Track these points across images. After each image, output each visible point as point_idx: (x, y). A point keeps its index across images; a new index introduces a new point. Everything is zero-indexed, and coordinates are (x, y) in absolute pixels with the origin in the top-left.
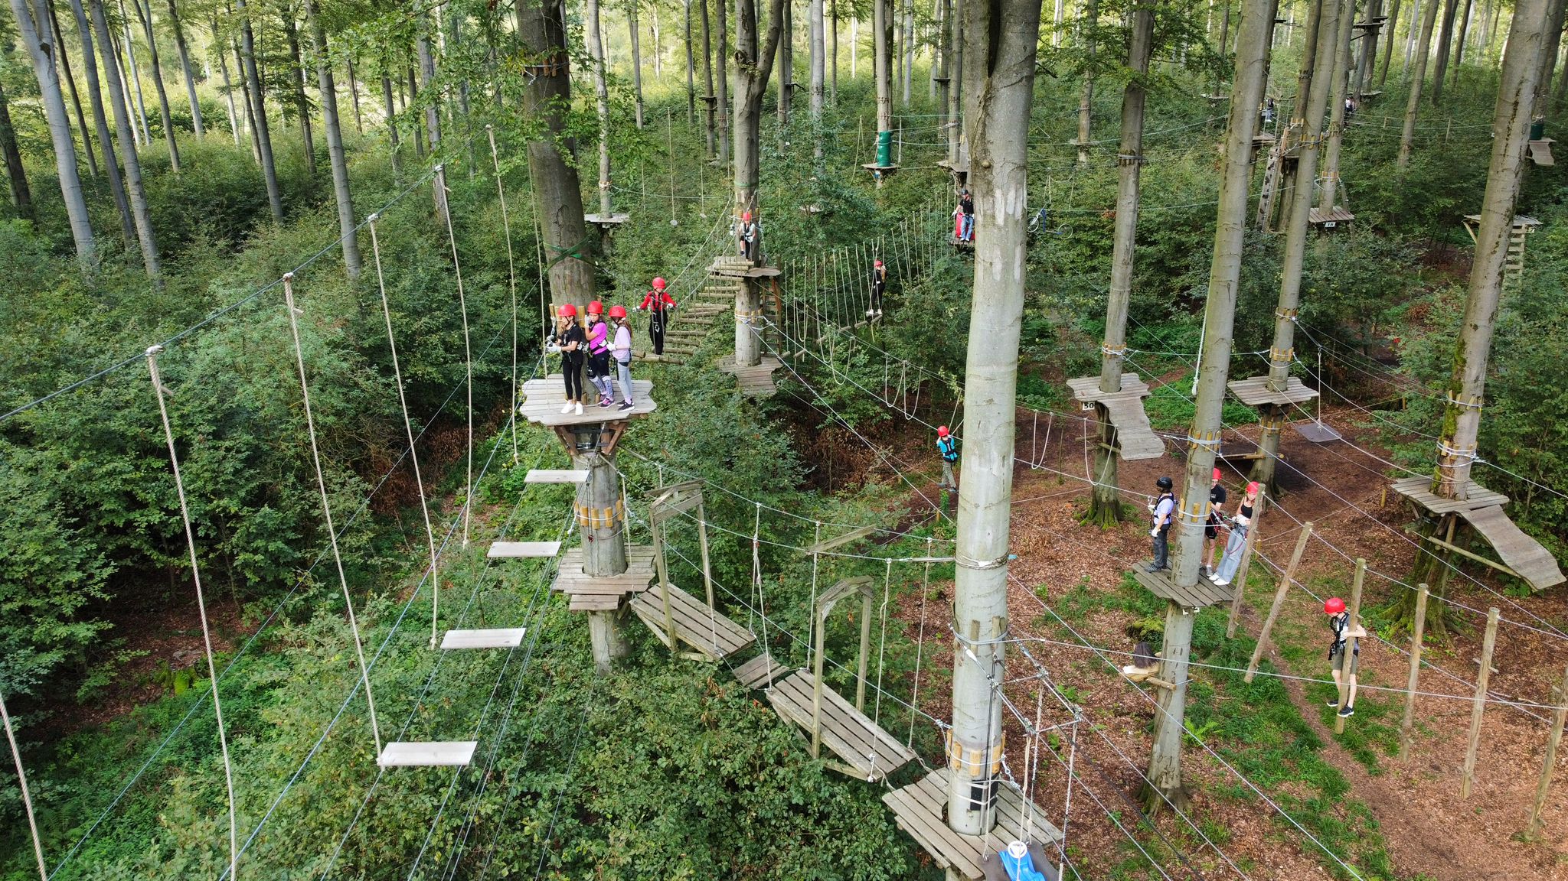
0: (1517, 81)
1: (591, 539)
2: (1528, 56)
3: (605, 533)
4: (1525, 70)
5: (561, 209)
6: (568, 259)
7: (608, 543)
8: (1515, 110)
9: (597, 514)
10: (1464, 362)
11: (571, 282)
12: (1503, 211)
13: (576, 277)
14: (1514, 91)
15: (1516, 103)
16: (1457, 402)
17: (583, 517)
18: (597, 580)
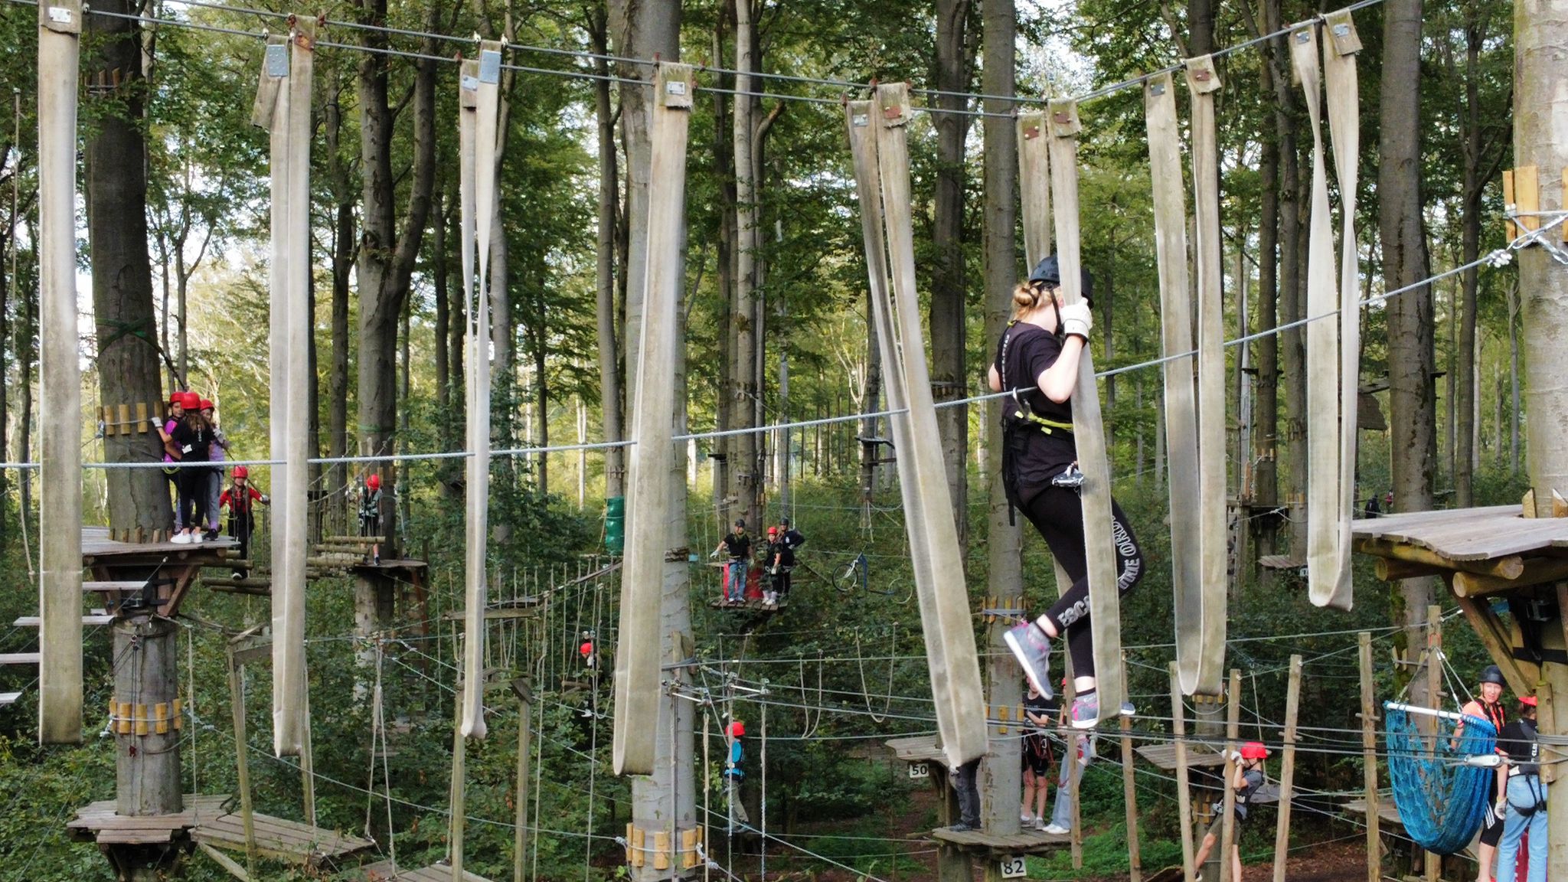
0: (1395, 218)
1: (133, 751)
2: (1403, 186)
3: (154, 744)
4: (1403, 204)
5: (123, 270)
6: (127, 337)
7: (160, 759)
8: (1401, 255)
9: (145, 710)
10: (1403, 602)
11: (131, 369)
12: (1413, 389)
13: (138, 364)
14: (1396, 232)
15: (1401, 247)
16: (1404, 661)
17: (123, 720)
18: (138, 819)
